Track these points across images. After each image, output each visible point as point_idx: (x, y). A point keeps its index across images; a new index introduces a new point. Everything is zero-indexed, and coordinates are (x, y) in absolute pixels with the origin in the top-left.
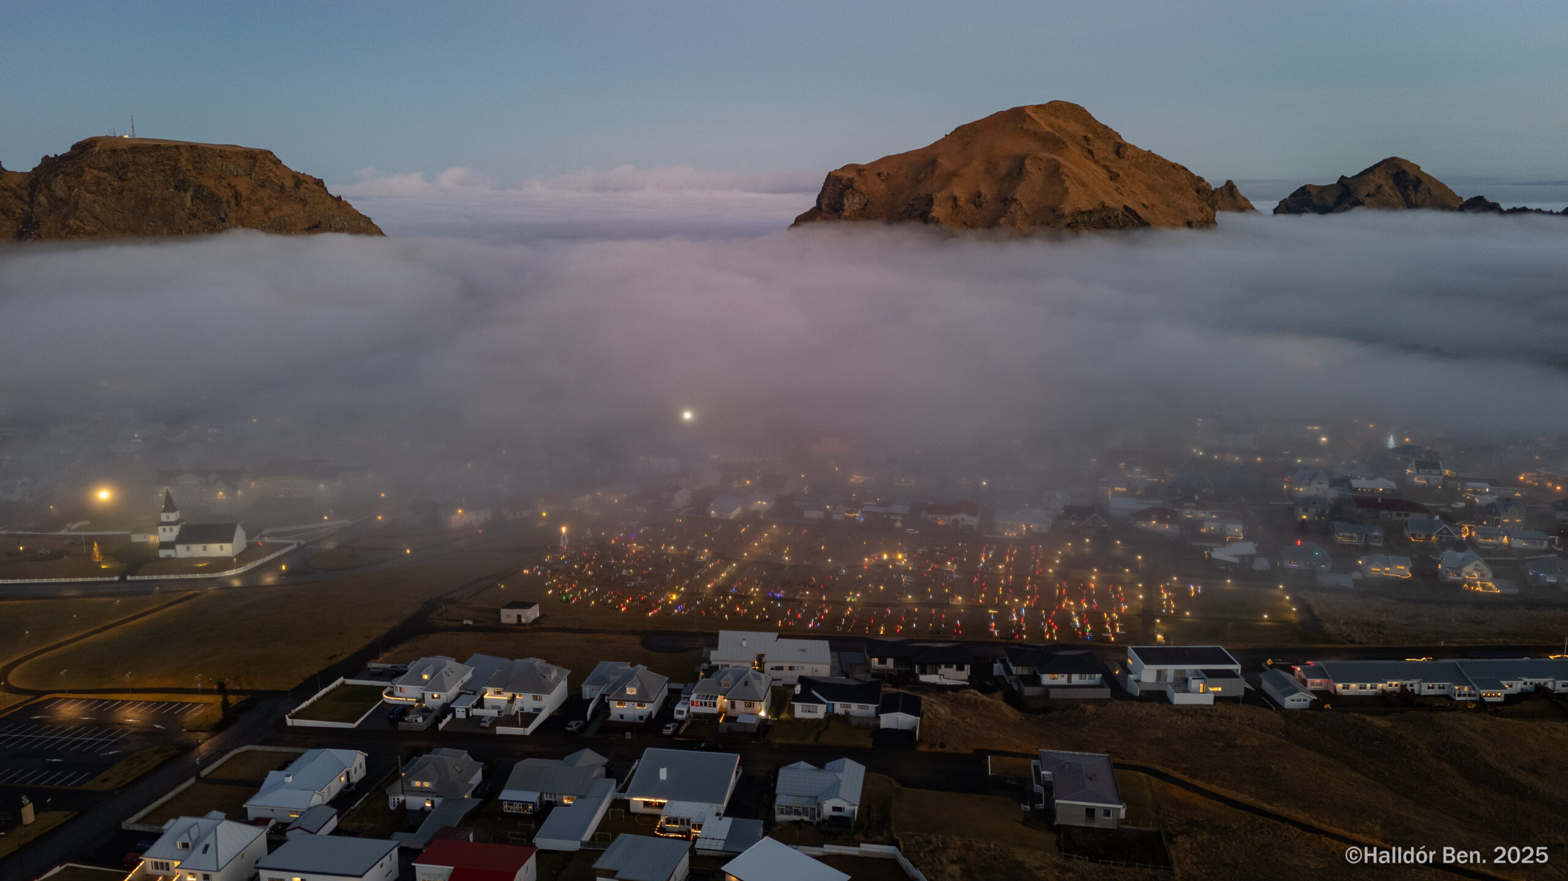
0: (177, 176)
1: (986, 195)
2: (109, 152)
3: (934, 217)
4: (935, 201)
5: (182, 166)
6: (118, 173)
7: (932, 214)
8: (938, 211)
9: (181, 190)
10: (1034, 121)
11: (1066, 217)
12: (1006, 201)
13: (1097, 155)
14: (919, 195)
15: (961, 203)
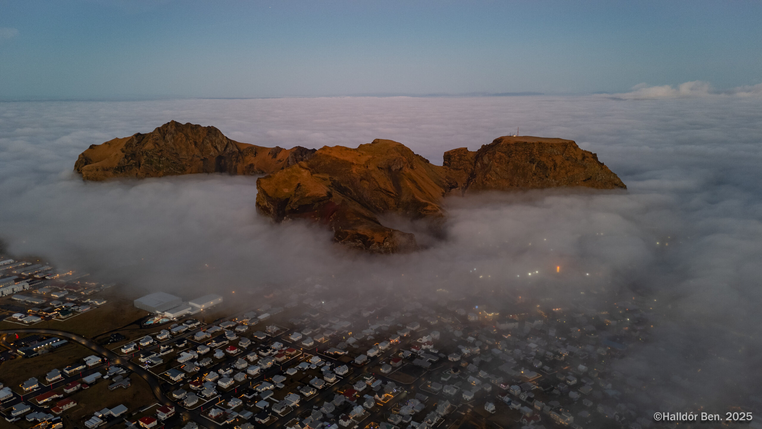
0: (531, 157)
2: (506, 145)
5: (534, 153)
6: (508, 155)
9: (532, 163)
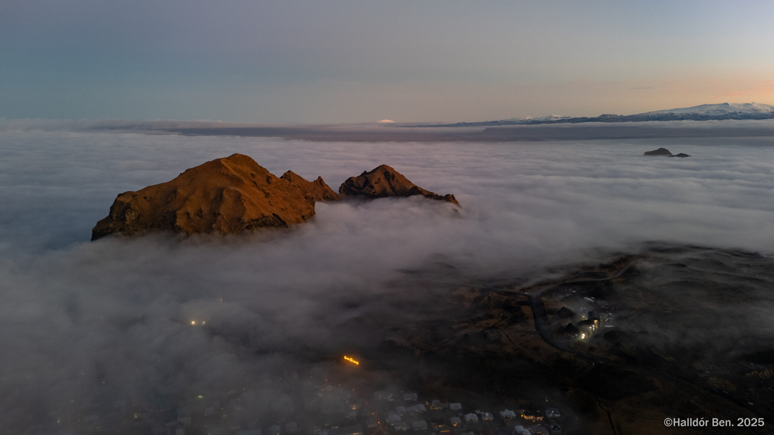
1: (204, 211)
3: (177, 225)
4: (177, 216)
7: (176, 224)
8: (180, 222)
10: (226, 168)
11: (246, 224)
12: (215, 214)
13: (258, 184)
14: (169, 210)
15: (192, 216)
